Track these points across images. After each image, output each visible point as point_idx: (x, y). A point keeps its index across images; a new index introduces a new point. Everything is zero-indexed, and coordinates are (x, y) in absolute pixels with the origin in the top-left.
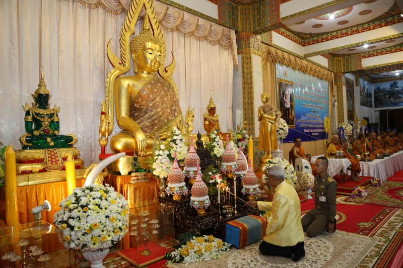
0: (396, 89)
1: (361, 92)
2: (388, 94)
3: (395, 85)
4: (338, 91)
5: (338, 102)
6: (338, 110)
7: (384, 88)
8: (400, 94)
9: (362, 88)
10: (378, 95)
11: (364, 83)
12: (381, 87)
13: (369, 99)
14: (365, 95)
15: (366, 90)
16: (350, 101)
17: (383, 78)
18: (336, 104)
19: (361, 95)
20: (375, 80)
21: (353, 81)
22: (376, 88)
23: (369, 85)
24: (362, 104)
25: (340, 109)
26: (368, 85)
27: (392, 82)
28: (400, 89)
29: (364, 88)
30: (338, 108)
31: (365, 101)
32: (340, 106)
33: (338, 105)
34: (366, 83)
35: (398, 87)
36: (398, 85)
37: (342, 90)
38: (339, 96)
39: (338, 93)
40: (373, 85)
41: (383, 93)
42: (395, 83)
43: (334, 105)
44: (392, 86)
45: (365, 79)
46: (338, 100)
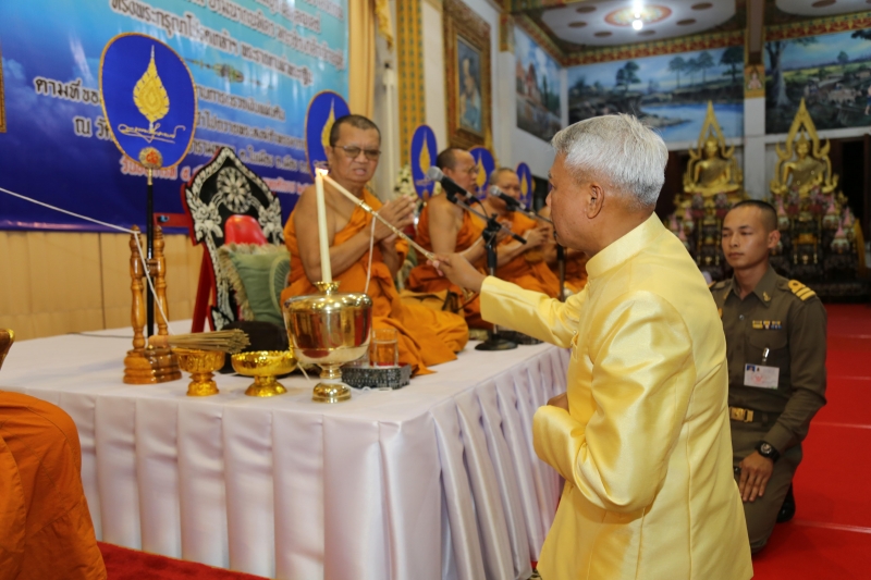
0: (632, 87)
1: (519, 80)
2: (609, 102)
3: (631, 74)
4: (400, 20)
5: (402, 74)
6: (403, 108)
7: (597, 84)
8: (646, 103)
9: (526, 67)
10: (578, 106)
11: (533, 55)
12: (590, 82)
13: (551, 117)
14: (537, 96)
15: (540, 82)
16: (469, 96)
17: (594, 48)
18: (391, 79)
19: (520, 90)
20: (573, 56)
21: (486, 24)
22: (572, 83)
23: (553, 70)
24: (523, 124)
25: (408, 104)
26: (547, 65)
27: (621, 64)
28: (642, 87)
29: (532, 69)
30: (403, 97)
31: (535, 119)
32: (408, 92)
33: (403, 87)
34: (541, 56)
35: (636, 81)
36: (638, 74)
37: (419, 22)
38: (407, 48)
39: (400, 30)
40: (564, 72)
41: (595, 101)
42: (631, 67)
43: (385, 88)
44: (620, 75)
45: (537, 42)
46: (402, 64)
